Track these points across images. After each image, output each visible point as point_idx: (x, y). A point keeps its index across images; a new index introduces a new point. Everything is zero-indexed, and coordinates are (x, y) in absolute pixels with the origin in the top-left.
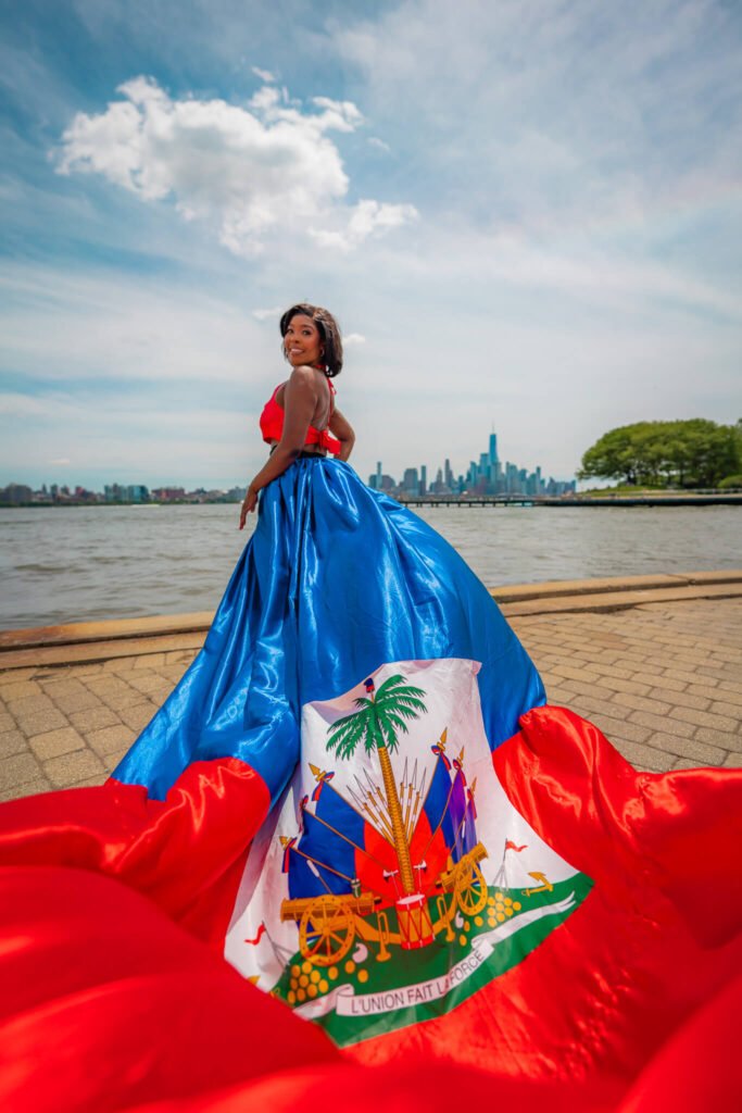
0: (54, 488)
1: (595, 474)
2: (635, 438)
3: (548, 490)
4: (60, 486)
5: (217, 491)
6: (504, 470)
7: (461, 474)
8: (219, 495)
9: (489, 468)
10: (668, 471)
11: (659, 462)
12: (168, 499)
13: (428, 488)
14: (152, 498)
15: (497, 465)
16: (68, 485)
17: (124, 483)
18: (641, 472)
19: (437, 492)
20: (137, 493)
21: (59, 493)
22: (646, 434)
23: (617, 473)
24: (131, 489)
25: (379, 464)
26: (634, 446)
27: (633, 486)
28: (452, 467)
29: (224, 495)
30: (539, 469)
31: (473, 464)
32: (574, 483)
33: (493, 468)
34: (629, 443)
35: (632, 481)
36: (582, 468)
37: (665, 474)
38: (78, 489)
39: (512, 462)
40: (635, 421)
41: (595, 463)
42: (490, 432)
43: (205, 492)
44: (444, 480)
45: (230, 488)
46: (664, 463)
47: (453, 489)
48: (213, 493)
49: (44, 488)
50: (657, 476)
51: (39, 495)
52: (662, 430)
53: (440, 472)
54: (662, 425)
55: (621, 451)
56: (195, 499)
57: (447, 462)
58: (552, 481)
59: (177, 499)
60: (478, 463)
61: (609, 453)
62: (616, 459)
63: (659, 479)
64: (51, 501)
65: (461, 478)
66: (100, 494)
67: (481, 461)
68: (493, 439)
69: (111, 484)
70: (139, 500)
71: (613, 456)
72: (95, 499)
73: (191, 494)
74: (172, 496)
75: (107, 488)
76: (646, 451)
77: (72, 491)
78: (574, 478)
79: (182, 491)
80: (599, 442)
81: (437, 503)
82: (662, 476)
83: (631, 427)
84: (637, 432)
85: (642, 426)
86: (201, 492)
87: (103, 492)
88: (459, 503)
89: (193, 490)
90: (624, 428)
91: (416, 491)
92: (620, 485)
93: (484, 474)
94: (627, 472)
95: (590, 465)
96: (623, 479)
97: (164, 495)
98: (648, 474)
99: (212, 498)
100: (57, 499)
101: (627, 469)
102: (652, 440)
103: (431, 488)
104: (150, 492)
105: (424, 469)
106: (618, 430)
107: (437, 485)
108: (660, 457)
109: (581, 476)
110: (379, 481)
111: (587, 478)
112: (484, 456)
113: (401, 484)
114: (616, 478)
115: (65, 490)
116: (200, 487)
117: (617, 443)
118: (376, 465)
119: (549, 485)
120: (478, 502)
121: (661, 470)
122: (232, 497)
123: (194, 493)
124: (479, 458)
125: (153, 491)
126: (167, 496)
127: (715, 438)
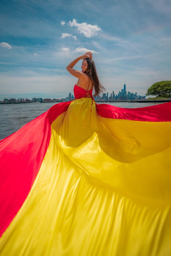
0: (21, 99)
1: (151, 94)
2: (161, 85)
3: (138, 98)
4: (22, 98)
5: (58, 99)
6: (127, 93)
7: (116, 95)
9: (124, 93)
10: (169, 93)
11: (167, 91)
12: (47, 101)
13: (108, 98)
14: (44, 101)
15: (126, 92)
16: (24, 98)
17: (37, 97)
18: (162, 94)
19: (111, 99)
20: (40, 100)
21: (22, 100)
22: (164, 84)
23: (156, 94)
24: (38, 99)
26: (161, 87)
27: (160, 97)
28: (115, 93)
29: (60, 100)
30: (136, 93)
31: (120, 92)
32: (145, 96)
33: (125, 93)
34: (160, 86)
35: (160, 96)
36: (147, 93)
37: (169, 94)
38: (26, 99)
39: (129, 91)
40: (161, 81)
41: (151, 92)
42: (124, 84)
43: (56, 100)
44: (112, 96)
45: (61, 99)
46: (168, 91)
47: (115, 98)
48: (57, 100)
49: (19, 99)
50: (166, 95)
51: (17, 101)
52: (168, 83)
53: (111, 94)
54: (168, 81)
55: (157, 88)
56: (53, 101)
57: (113, 92)
58: (139, 96)
59: (49, 101)
61: (154, 89)
62: (156, 90)
63: (167, 95)
64: (20, 102)
65: (117, 95)
66: (31, 100)
67: (122, 91)
68: (125, 86)
69: (34, 98)
70: (41, 102)
71: (155, 90)
72: (30, 101)
73: (52, 100)
75: (33, 99)
76: (164, 88)
77: (25, 100)
78: (145, 95)
79: (50, 99)
80: (152, 86)
81: (111, 102)
82: (168, 94)
83: (160, 82)
84: (161, 83)
85: (163, 82)
86: (54, 99)
87: (32, 100)
88: (116, 102)
89: (53, 99)
90: (158, 82)
91: (106, 99)
92: (157, 97)
93: (122, 94)
94: (159, 94)
95: (149, 92)
96: (157, 95)
98: (164, 94)
99: (57, 101)
100: (22, 102)
101: (159, 93)
102: (165, 86)
103: (109, 98)
104: (43, 100)
105: (107, 93)
106: (157, 83)
107: (110, 98)
108: (167, 90)
109: (147, 95)
111: (149, 95)
112: (122, 90)
113: (102, 97)
114: (156, 95)
115: (23, 99)
117: (156, 86)
119: (139, 97)
120: (121, 102)
121: (167, 93)
122: (62, 101)
123: (53, 100)
124: (121, 90)
125: (44, 99)
126: (47, 100)
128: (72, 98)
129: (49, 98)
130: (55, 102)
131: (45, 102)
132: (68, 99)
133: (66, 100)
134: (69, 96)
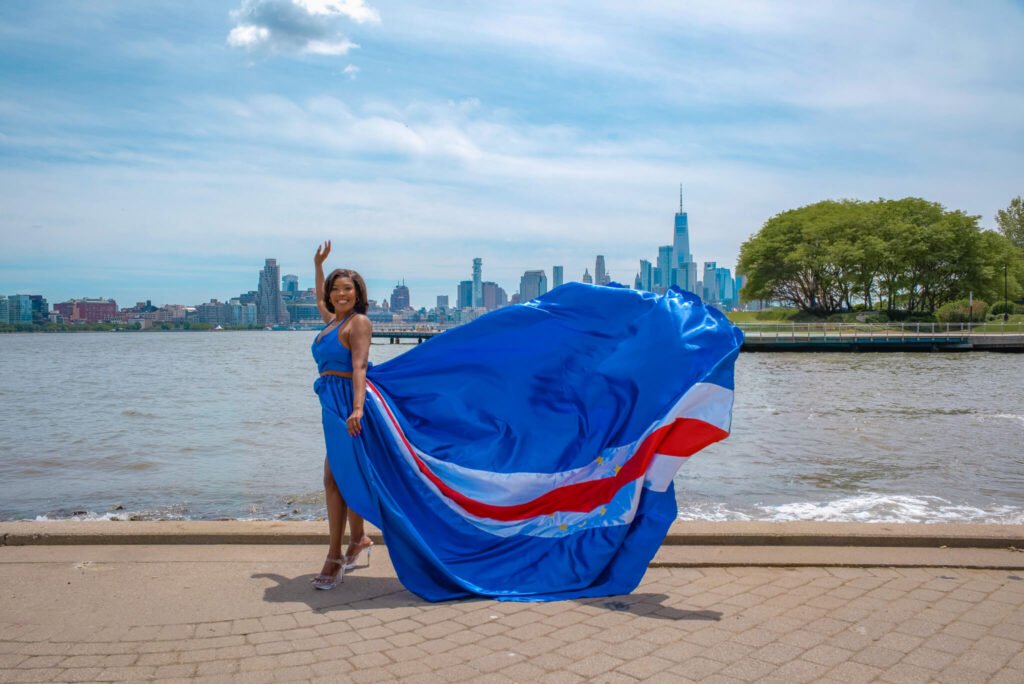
5: (176, 307)
6: (700, 277)
8: (181, 315)
9: (674, 272)
15: (687, 266)
20: (27, 308)
24: (15, 301)
25: (477, 263)
29: (188, 314)
31: (645, 264)
33: (681, 273)
42: (679, 212)
43: (155, 309)
48: (165, 310)
56: (132, 322)
57: (600, 261)
59: (101, 322)
60: (654, 265)
67: (659, 259)
68: (681, 221)
70: (30, 322)
73: (128, 310)
74: (95, 316)
79: (113, 303)
86: (147, 308)
89: (132, 305)
97: (76, 311)
99: (166, 319)
104: (51, 309)
105: (557, 272)
110: (477, 294)
112: (665, 251)
116: (144, 301)
118: (472, 264)
122: (202, 320)
123: (134, 310)
124: (657, 254)
125: (56, 306)
126: (82, 315)
127: (937, 232)
128: (283, 304)
129: (106, 298)
130: (147, 330)
131: (63, 330)
132: (252, 305)
133: (236, 311)
134: (258, 282)
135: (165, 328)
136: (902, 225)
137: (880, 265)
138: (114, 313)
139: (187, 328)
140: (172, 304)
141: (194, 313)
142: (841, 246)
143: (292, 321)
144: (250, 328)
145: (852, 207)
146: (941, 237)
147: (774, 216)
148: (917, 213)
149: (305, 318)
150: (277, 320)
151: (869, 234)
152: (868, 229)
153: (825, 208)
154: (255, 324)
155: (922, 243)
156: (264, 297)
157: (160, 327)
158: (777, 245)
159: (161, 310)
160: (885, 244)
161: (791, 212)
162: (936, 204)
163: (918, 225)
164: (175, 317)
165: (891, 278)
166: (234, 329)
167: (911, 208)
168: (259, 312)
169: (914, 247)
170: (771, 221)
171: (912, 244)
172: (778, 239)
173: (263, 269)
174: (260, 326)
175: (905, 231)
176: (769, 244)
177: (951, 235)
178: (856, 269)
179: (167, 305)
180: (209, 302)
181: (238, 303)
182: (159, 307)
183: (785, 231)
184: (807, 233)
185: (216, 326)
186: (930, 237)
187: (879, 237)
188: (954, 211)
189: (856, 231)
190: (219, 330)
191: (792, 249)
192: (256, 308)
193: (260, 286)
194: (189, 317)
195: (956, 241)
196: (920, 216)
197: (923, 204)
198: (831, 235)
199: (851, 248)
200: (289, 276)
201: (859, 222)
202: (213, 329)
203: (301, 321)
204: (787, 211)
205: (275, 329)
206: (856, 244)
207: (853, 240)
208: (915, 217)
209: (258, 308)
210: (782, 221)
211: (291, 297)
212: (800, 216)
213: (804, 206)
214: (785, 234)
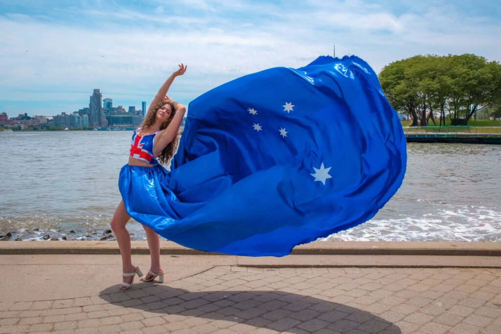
5: (41, 117)
8: (44, 121)
43: (29, 118)
48: (35, 119)
56: (16, 126)
73: (13, 119)
79: (5, 115)
86: (25, 117)
89: (16, 116)
99: (36, 124)
116: (23, 113)
117: (393, 77)
122: (57, 124)
123: (17, 119)
127: (482, 74)
128: (104, 114)
130: (25, 130)
132: (85, 116)
133: (76, 119)
134: (89, 102)
135: (35, 129)
136: (461, 70)
137: (449, 92)
138: (6, 120)
139: (48, 129)
140: (40, 115)
141: (52, 120)
142: (426, 82)
143: (108, 125)
144: (85, 129)
145: (432, 59)
146: (485, 76)
147: (388, 65)
148: (470, 63)
149: (116, 123)
150: (100, 125)
151: (443, 75)
152: (443, 72)
153: (417, 60)
154: (88, 127)
155: (473, 80)
156: (93, 111)
157: (32, 128)
158: (389, 81)
159: (33, 118)
160: (453, 81)
161: (397, 62)
162: (482, 57)
163: (472, 70)
164: (41, 123)
165: (456, 100)
166: (75, 130)
167: (467, 59)
168: (89, 120)
169: (469, 82)
170: (386, 67)
171: (468, 80)
172: (390, 77)
173: (92, 95)
174: (90, 128)
175: (463, 73)
176: (385, 80)
177: (490, 75)
178: (436, 95)
179: (36, 116)
180: (61, 114)
181: (78, 115)
182: (32, 117)
183: (394, 73)
184: (407, 74)
185: (65, 128)
186: (479, 76)
187: (449, 76)
188: (492, 61)
189: (435, 73)
190: (67, 130)
191: (399, 84)
192: (88, 118)
193: (90, 105)
194: (50, 123)
195: (494, 79)
196: (473, 65)
197: (474, 58)
198: (420, 75)
199: (432, 83)
200: (107, 99)
201: (437, 68)
202: (63, 130)
203: (114, 125)
204: (395, 61)
205: (99, 130)
206: (435, 80)
207: (434, 78)
208: (470, 65)
209: (89, 118)
210: (392, 68)
211: (109, 111)
212: (403, 65)
213: (405, 59)
214: (394, 75)
